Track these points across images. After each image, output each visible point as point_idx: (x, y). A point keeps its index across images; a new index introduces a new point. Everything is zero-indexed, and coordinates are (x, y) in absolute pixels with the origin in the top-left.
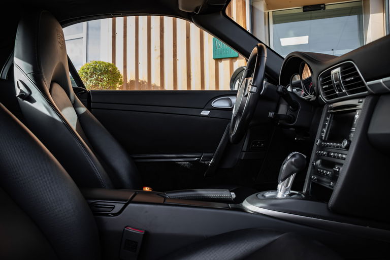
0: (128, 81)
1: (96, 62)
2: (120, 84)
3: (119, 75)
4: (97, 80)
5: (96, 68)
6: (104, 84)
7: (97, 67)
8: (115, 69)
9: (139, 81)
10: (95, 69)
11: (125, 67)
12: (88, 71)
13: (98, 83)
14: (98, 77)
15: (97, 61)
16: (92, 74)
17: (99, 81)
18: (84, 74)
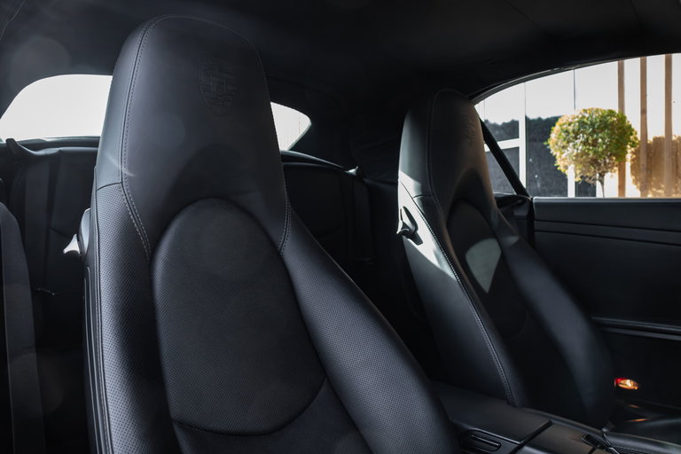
0: (650, 139)
1: (585, 111)
2: (632, 146)
3: (630, 130)
4: (585, 143)
5: (583, 122)
6: (600, 149)
7: (585, 120)
8: (622, 119)
9: (674, 138)
10: (582, 124)
11: (644, 112)
12: (571, 128)
13: (589, 149)
14: (587, 139)
15: (587, 108)
16: (576, 134)
17: (589, 144)
18: (563, 134)
